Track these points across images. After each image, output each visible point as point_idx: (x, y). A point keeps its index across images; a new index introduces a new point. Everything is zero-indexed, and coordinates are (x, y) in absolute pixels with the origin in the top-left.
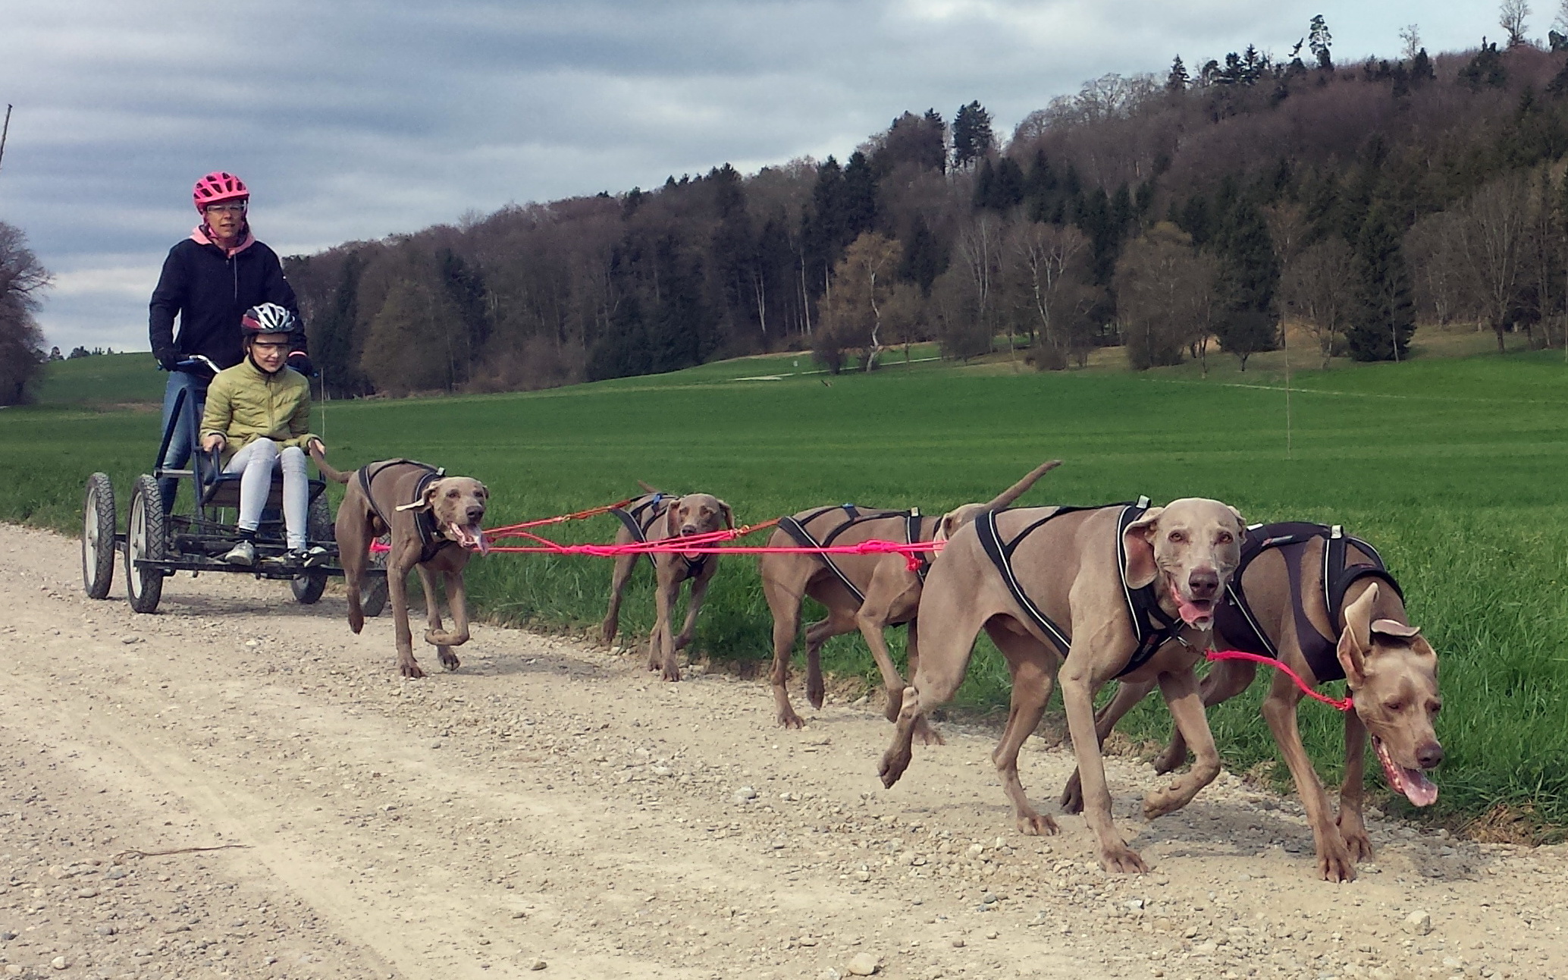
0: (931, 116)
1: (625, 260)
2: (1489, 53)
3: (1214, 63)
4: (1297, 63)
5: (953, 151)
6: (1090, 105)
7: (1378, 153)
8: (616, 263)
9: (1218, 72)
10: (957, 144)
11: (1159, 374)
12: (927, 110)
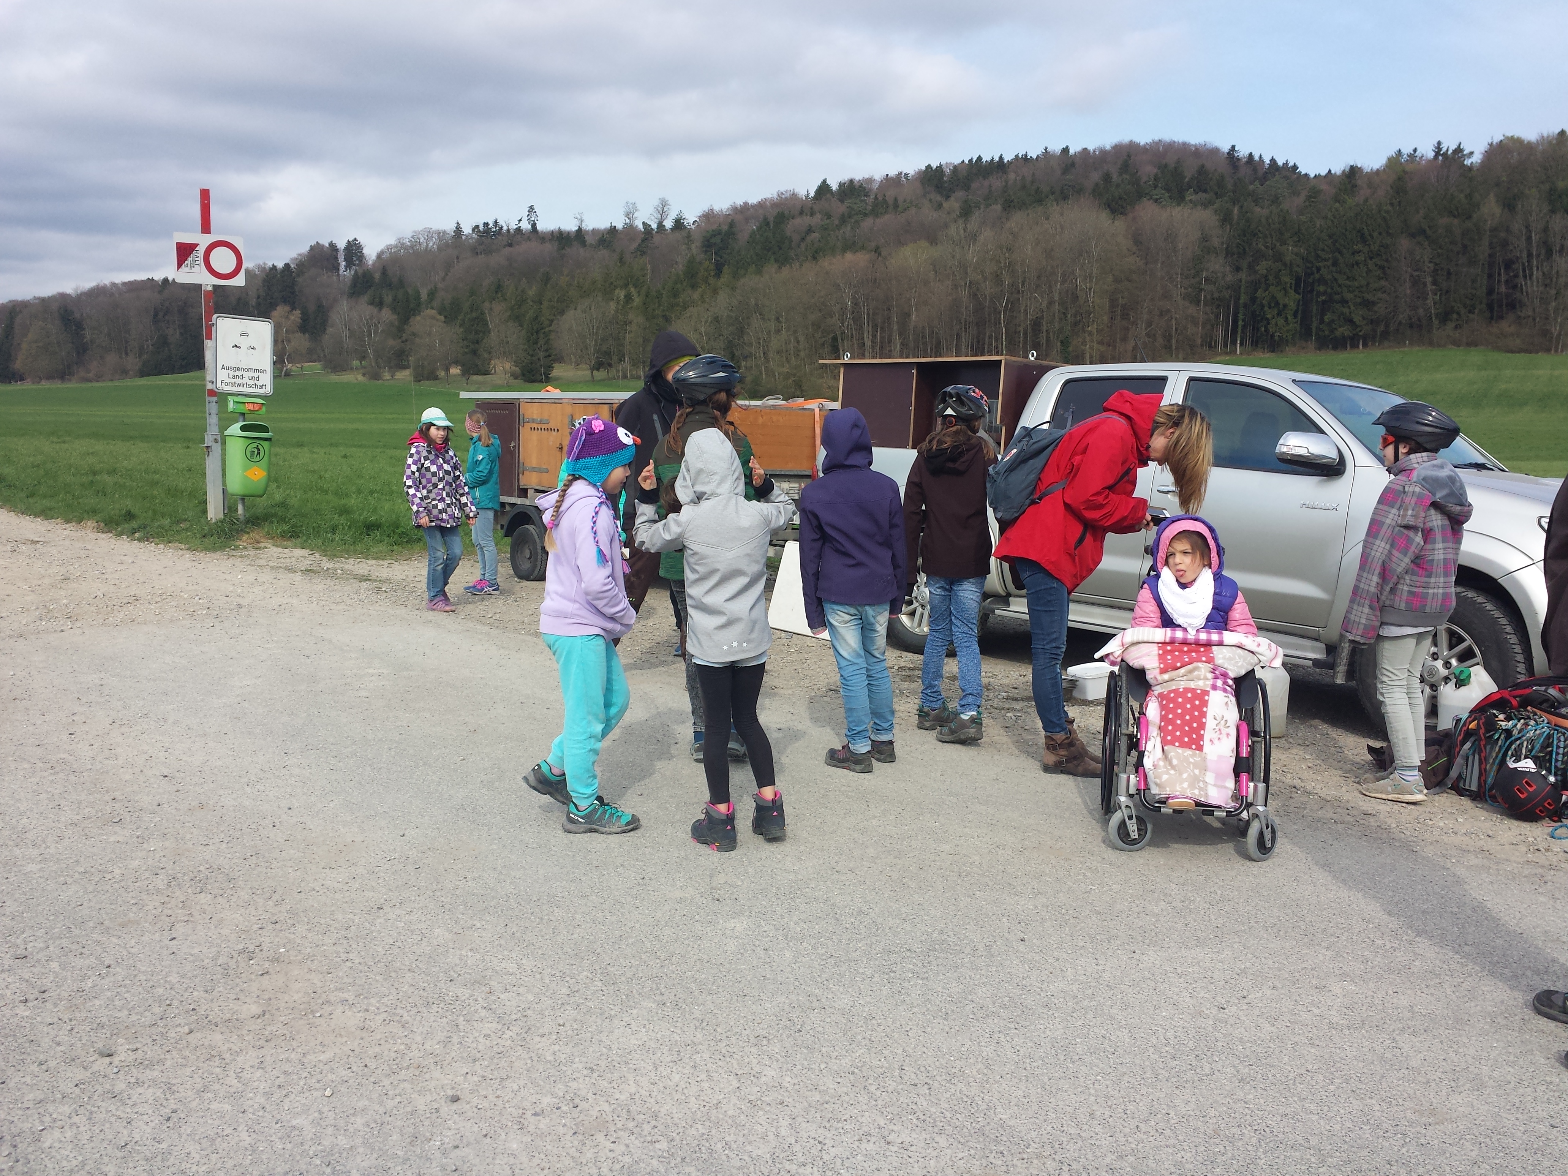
0: (332, 245)
1: (161, 314)
2: (613, 230)
3: (477, 227)
4: (519, 230)
5: (344, 263)
6: (415, 243)
7: (547, 279)
8: (156, 315)
9: (479, 231)
10: (345, 260)
11: (427, 385)
12: (329, 241)
